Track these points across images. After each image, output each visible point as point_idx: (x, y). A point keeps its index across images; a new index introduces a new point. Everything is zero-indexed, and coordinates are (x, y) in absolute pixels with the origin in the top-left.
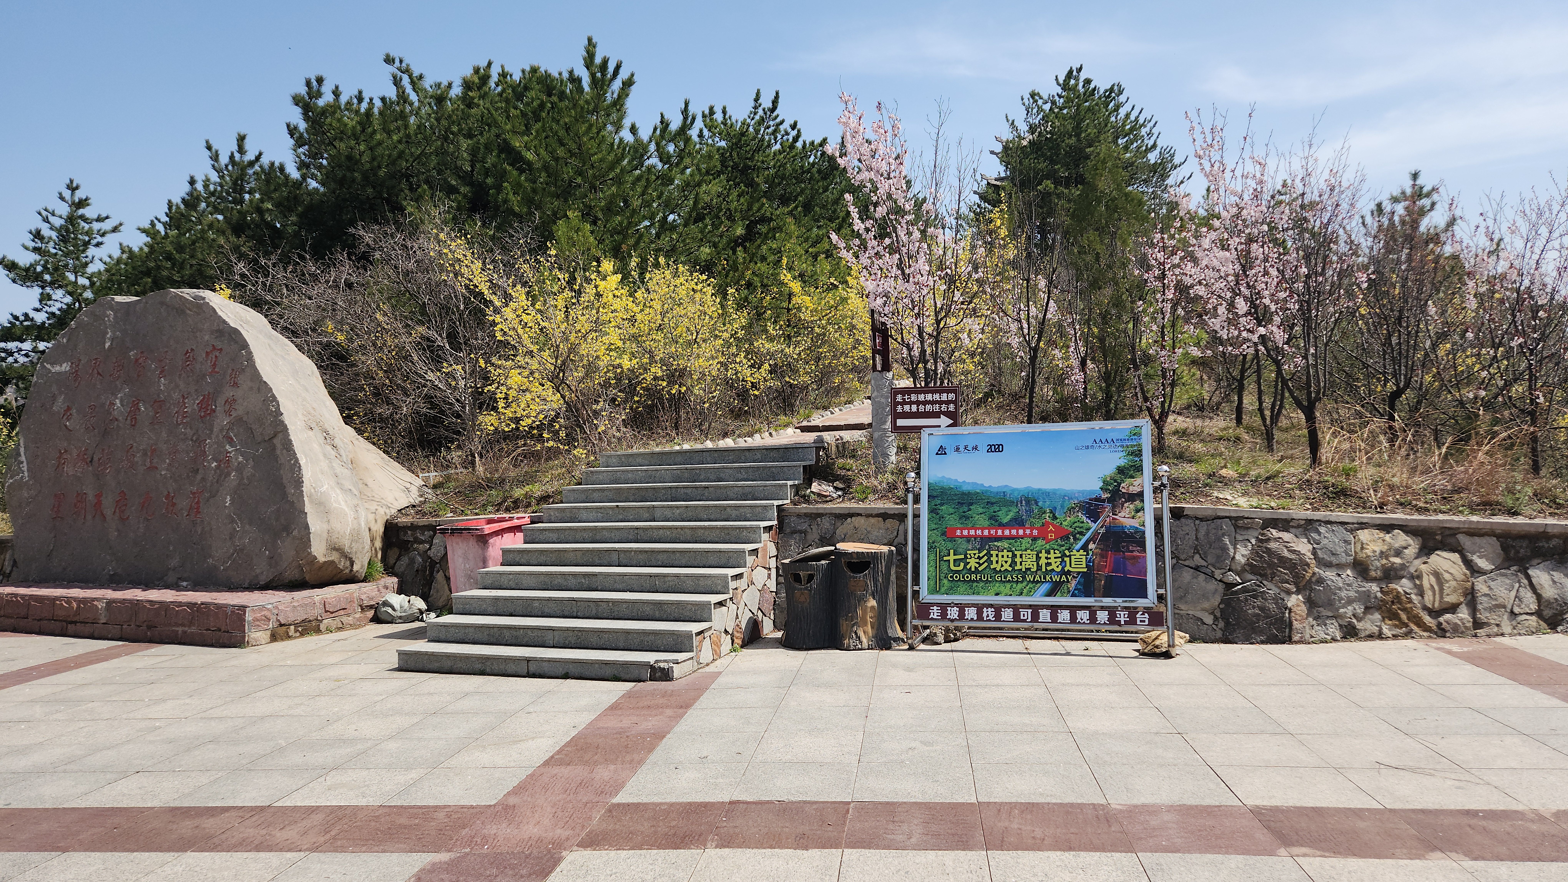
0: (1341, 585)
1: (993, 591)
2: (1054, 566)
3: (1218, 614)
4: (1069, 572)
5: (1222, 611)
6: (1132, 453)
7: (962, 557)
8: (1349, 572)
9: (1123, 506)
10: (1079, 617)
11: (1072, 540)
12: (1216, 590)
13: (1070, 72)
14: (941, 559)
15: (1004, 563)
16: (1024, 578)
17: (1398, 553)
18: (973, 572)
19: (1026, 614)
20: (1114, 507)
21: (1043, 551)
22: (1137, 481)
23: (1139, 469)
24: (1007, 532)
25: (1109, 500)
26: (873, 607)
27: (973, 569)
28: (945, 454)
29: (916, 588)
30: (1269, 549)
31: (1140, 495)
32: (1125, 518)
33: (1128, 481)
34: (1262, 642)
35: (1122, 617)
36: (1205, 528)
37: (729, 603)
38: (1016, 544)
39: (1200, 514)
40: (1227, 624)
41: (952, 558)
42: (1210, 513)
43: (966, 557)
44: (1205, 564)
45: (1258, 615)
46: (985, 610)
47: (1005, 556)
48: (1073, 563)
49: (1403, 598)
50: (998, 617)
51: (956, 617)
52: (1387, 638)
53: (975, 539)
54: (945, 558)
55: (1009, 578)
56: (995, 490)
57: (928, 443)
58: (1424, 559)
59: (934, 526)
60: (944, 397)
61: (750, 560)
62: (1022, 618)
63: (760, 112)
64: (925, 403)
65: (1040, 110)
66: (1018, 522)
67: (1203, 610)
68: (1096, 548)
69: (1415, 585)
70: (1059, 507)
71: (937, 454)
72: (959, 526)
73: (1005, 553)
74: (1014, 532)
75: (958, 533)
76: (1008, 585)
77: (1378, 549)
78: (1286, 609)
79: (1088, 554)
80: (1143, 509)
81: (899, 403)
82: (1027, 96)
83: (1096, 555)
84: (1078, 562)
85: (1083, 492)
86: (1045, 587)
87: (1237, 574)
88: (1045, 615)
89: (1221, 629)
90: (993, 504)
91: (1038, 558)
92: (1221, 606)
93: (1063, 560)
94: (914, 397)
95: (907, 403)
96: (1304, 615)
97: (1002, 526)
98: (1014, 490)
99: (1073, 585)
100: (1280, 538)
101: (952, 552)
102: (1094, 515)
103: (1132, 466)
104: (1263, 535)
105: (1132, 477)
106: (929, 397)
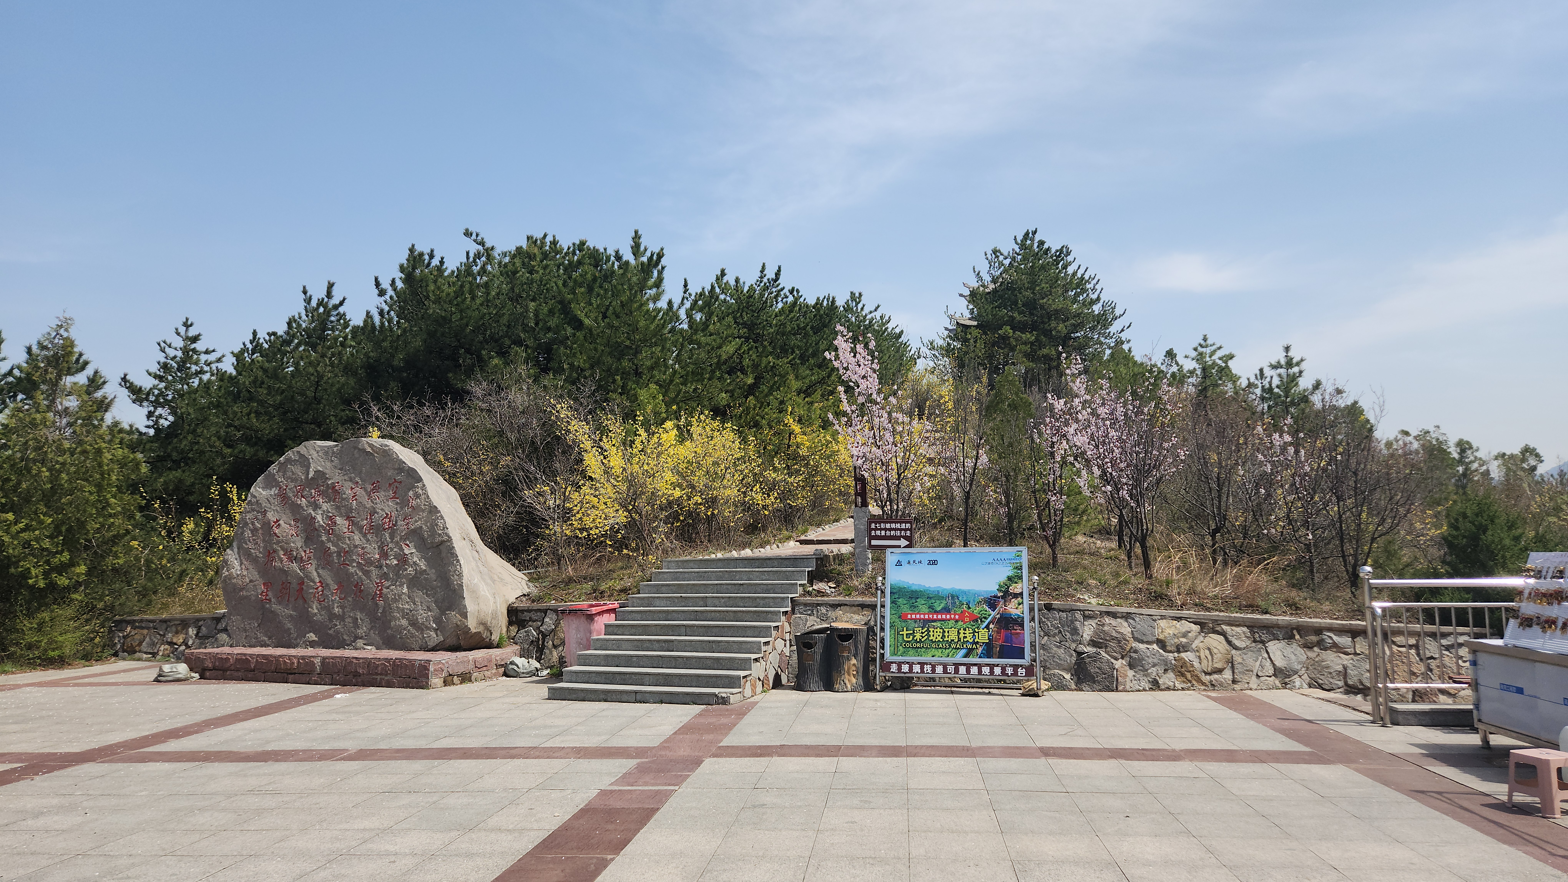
0: (1149, 654)
1: (930, 655)
2: (968, 639)
3: (1072, 672)
4: (978, 642)
5: (1075, 669)
6: (1016, 568)
7: (912, 632)
8: (1154, 646)
9: (1010, 601)
10: (983, 671)
11: (979, 622)
12: (1071, 656)
13: (1027, 234)
14: (898, 634)
15: (937, 636)
16: (950, 646)
17: (1185, 635)
18: (918, 642)
19: (951, 669)
20: (1005, 601)
21: (962, 629)
22: (1019, 585)
23: (1020, 578)
24: (939, 617)
25: (1002, 597)
26: (854, 664)
27: (918, 640)
29: (882, 651)
30: (1104, 631)
31: (1021, 594)
32: (1013, 609)
33: (1014, 585)
34: (1100, 691)
35: (1009, 671)
36: (1065, 616)
37: (761, 661)
38: (945, 624)
39: (1062, 608)
40: (1078, 677)
41: (905, 633)
42: (1068, 607)
43: (914, 632)
44: (1064, 639)
45: (1097, 672)
46: (925, 666)
47: (938, 632)
48: (980, 637)
49: (1189, 664)
50: (933, 671)
51: (907, 670)
52: (1178, 690)
53: (920, 620)
54: (901, 633)
55: (941, 646)
56: (933, 590)
57: (891, 558)
58: (1202, 639)
59: (894, 612)
60: (903, 526)
61: (774, 633)
62: (948, 671)
63: (765, 280)
64: (890, 530)
65: (1001, 264)
66: (946, 610)
67: (1064, 669)
68: (994, 627)
69: (1196, 655)
70: (972, 601)
71: (896, 565)
72: (910, 612)
73: (938, 630)
74: (944, 616)
75: (909, 616)
76: (940, 651)
77: (1171, 632)
78: (1114, 669)
79: (989, 631)
80: (1022, 603)
81: (873, 529)
82: (989, 252)
83: (994, 632)
84: (983, 636)
85: (986, 592)
86: (963, 652)
87: (1085, 646)
88: (962, 670)
89: (1075, 682)
90: (931, 598)
91: (959, 633)
92: (1074, 666)
93: (974, 634)
94: (883, 525)
95: (878, 529)
96: (1126, 673)
97: (937, 612)
98: (945, 589)
99: (980, 650)
100: (1111, 624)
101: (905, 628)
102: (993, 606)
103: (1016, 576)
104: (1101, 621)
105: (1016, 583)
106: (893, 526)
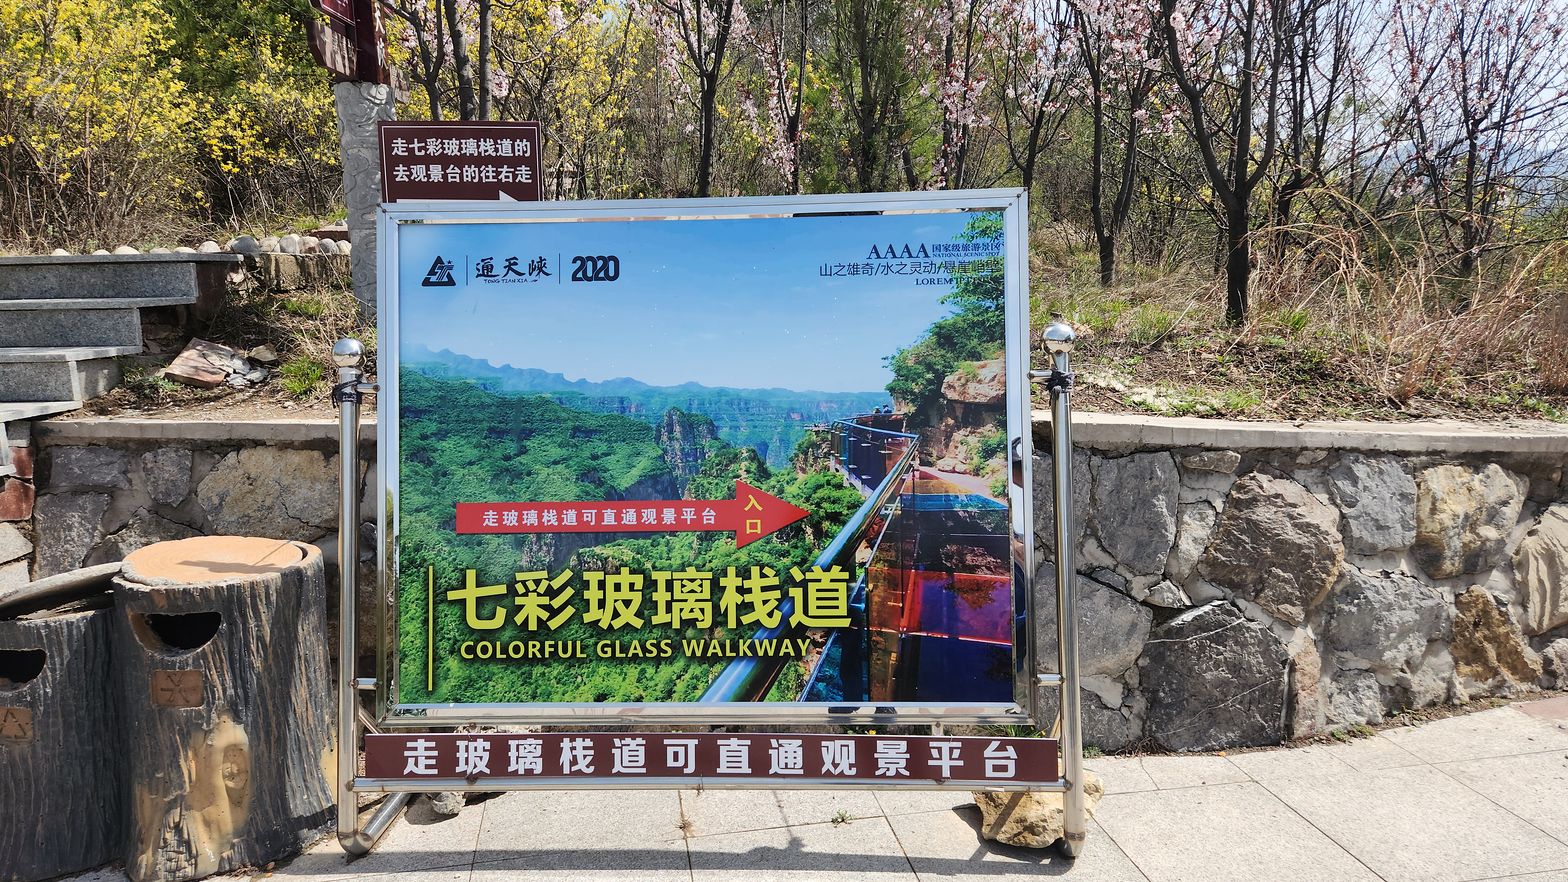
0: (1391, 597)
1: (588, 690)
2: (760, 614)
3: (1134, 681)
4: (801, 629)
5: (1143, 673)
6: (976, 288)
7: (502, 589)
8: (1404, 566)
9: (949, 437)
10: (827, 758)
11: (809, 538)
12: (1134, 626)
14: (440, 598)
15: (620, 607)
16: (677, 648)
18: (533, 635)
19: (681, 752)
20: (925, 442)
21: (731, 571)
22: (989, 369)
23: (995, 333)
24: (630, 517)
25: (916, 422)
26: (232, 750)
27: (533, 626)
28: (451, 282)
30: (1256, 524)
31: (996, 408)
32: (955, 473)
33: (965, 367)
34: (1233, 746)
35: (946, 756)
36: (1113, 475)
38: (654, 552)
39: (1103, 441)
40: (1154, 703)
41: (471, 593)
42: (1125, 438)
43: (512, 592)
44: (1108, 561)
45: (1226, 683)
46: (566, 744)
47: (625, 587)
48: (813, 603)
49: (1495, 613)
50: (603, 765)
51: (482, 767)
52: (1461, 707)
53: (539, 536)
54: (452, 595)
55: (635, 648)
56: (596, 394)
58: (1530, 523)
59: (418, 500)
60: (506, 147)
62: (670, 763)
64: (461, 161)
66: (661, 487)
67: (1101, 672)
68: (876, 560)
69: (1514, 582)
70: (774, 444)
71: (426, 283)
72: (493, 498)
73: (625, 577)
74: (649, 516)
75: (490, 519)
76: (633, 671)
77: (1460, 510)
78: (1284, 663)
79: (853, 578)
80: (1003, 447)
81: (399, 160)
83: (876, 579)
84: (827, 602)
85: (839, 399)
86: (736, 675)
87: (1183, 585)
88: (733, 754)
89: (1139, 716)
90: (589, 433)
91: (717, 590)
92: (1141, 662)
93: (785, 597)
94: (433, 147)
95: (419, 161)
96: (1316, 672)
97: (617, 498)
98: (650, 393)
99: (811, 666)
100: (1277, 496)
101: (471, 575)
102: (870, 466)
103: (973, 325)
104: (1240, 488)
105: (975, 356)
106: (470, 147)
